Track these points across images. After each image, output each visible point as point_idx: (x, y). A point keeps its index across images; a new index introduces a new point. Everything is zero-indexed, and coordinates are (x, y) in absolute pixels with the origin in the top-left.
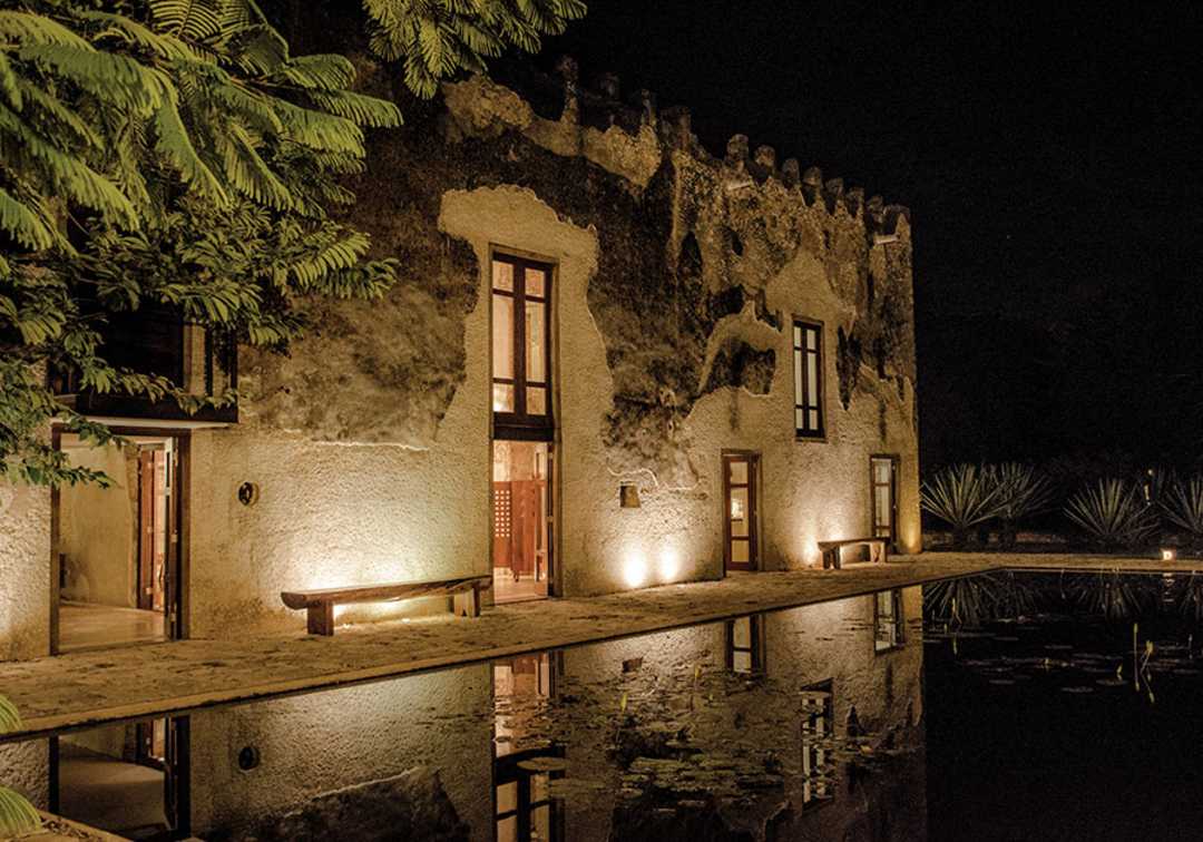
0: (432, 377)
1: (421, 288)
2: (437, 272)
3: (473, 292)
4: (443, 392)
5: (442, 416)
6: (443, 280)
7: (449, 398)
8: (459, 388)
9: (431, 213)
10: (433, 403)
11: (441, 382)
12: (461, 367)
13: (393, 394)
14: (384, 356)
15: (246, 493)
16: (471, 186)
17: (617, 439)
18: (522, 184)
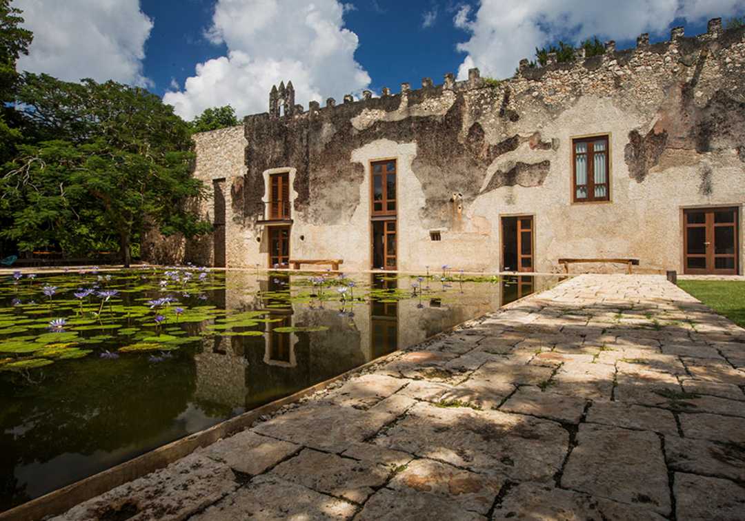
0: (348, 204)
1: (345, 180)
2: (350, 174)
3: (362, 177)
4: (353, 208)
5: (352, 215)
6: (352, 176)
7: (355, 210)
8: (358, 206)
9: (348, 158)
10: (349, 212)
11: (352, 206)
12: (359, 200)
13: (337, 211)
14: (334, 201)
15: (302, 238)
16: (361, 145)
17: (427, 215)
18: (381, 138)
